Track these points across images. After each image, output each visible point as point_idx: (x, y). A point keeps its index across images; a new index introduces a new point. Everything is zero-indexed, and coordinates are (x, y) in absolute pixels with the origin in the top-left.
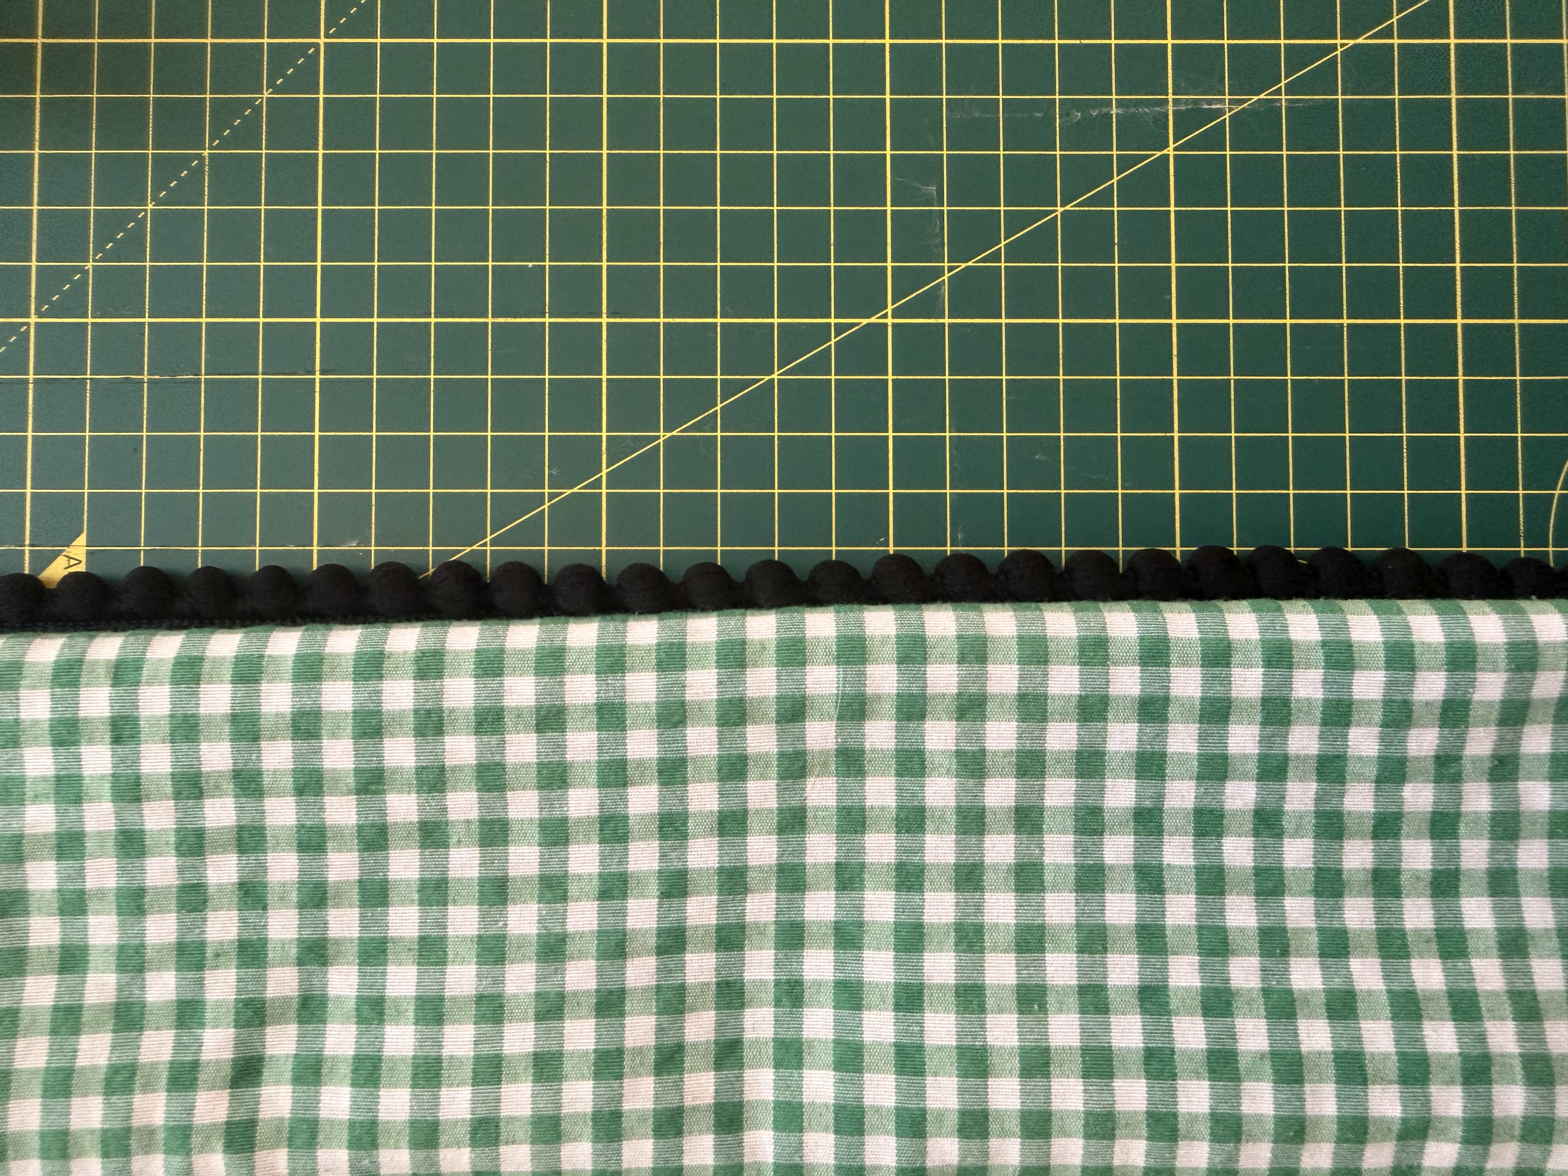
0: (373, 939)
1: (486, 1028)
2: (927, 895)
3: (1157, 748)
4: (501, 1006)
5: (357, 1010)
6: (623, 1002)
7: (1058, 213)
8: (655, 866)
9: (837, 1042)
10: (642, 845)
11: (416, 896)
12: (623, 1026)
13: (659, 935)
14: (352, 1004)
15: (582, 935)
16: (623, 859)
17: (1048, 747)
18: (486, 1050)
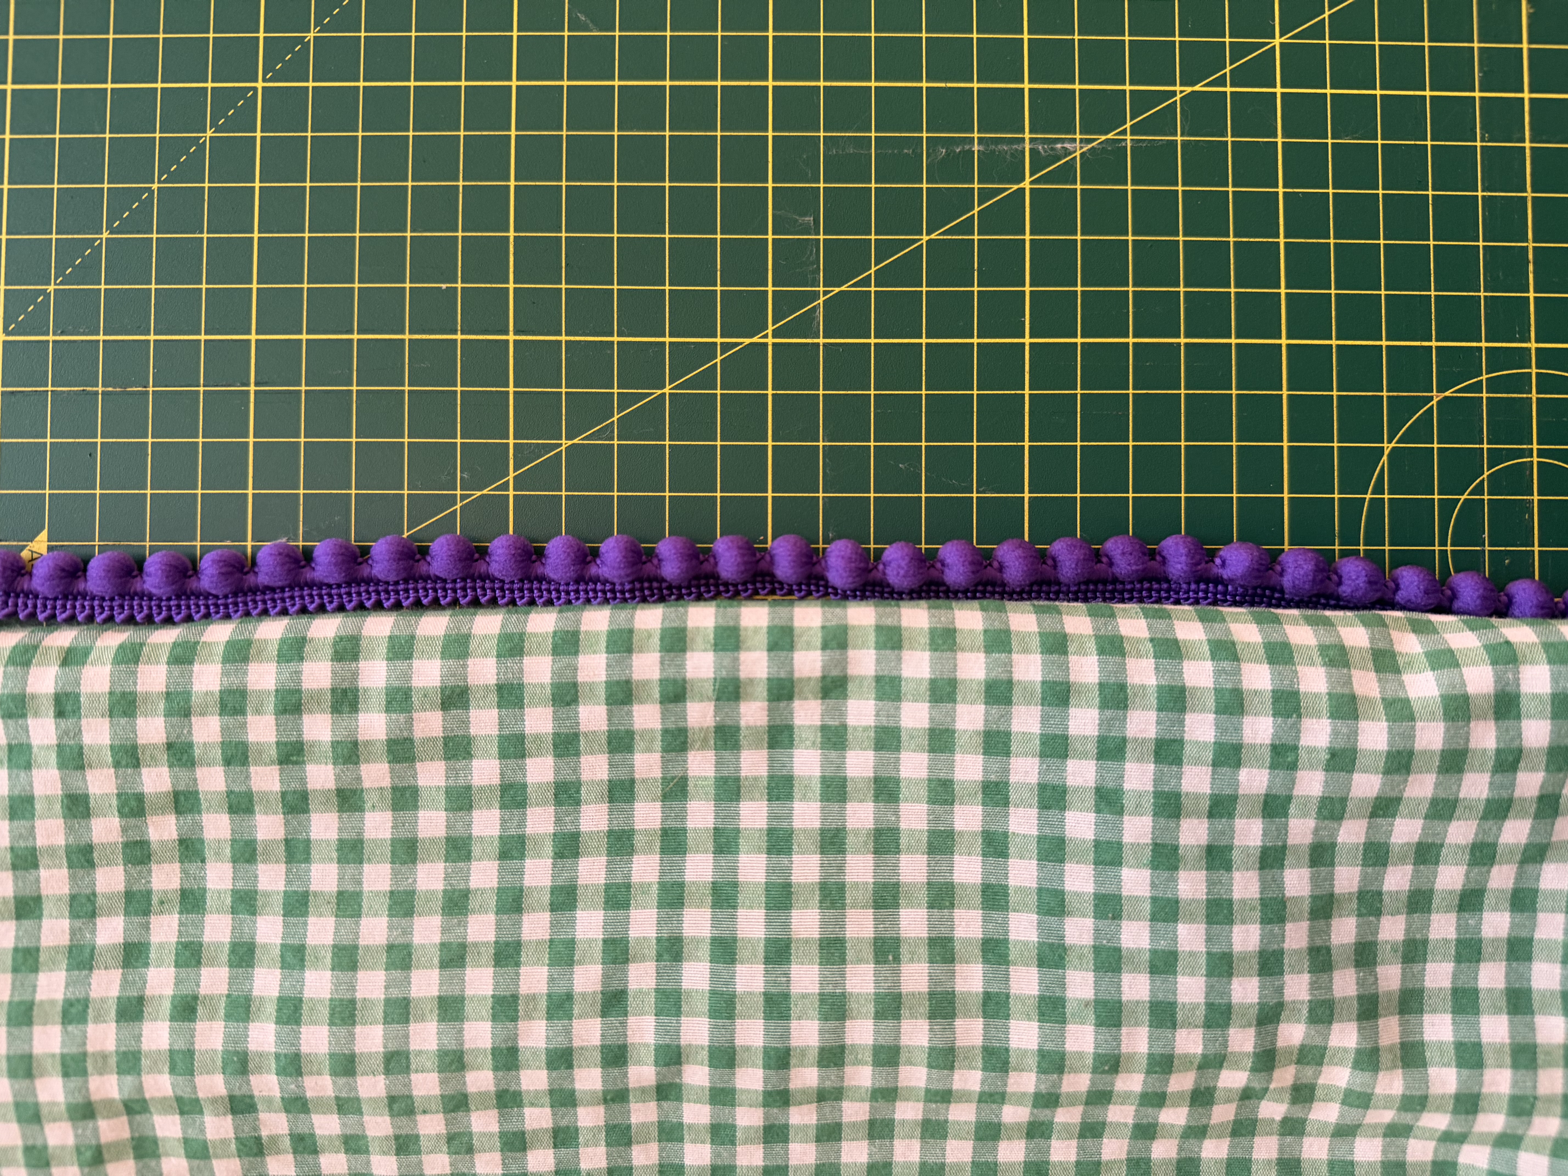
0: (295, 892)
1: (397, 974)
2: (795, 858)
3: (1002, 728)
4: (410, 955)
5: (282, 956)
6: (518, 953)
7: (924, 242)
8: (551, 829)
9: (713, 993)
10: (538, 810)
11: (335, 855)
12: (518, 974)
13: (552, 893)
14: (277, 951)
15: (483, 891)
16: (522, 823)
17: (903, 724)
18: (395, 993)
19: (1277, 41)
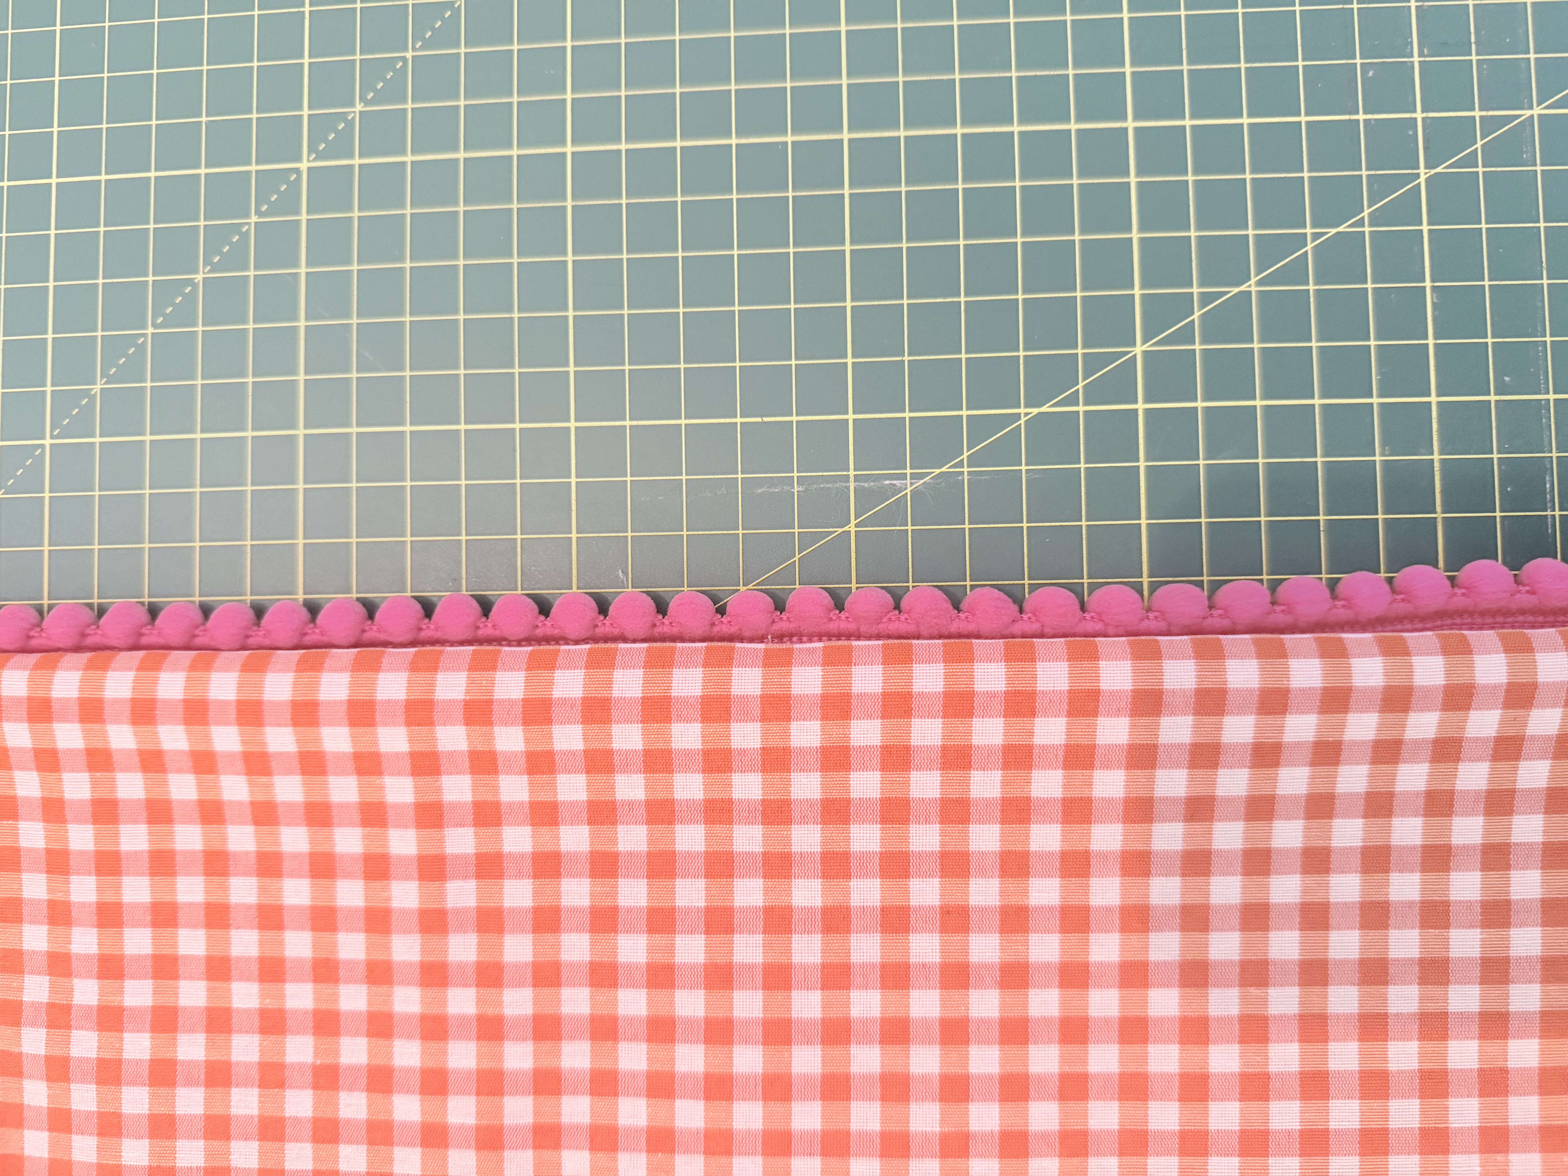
19: (1139, 349)
